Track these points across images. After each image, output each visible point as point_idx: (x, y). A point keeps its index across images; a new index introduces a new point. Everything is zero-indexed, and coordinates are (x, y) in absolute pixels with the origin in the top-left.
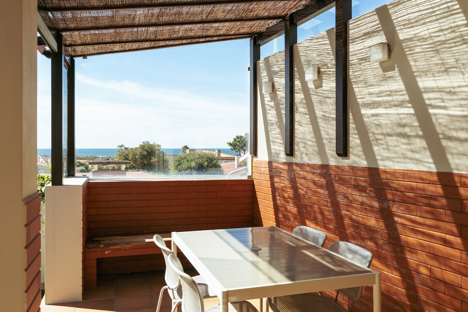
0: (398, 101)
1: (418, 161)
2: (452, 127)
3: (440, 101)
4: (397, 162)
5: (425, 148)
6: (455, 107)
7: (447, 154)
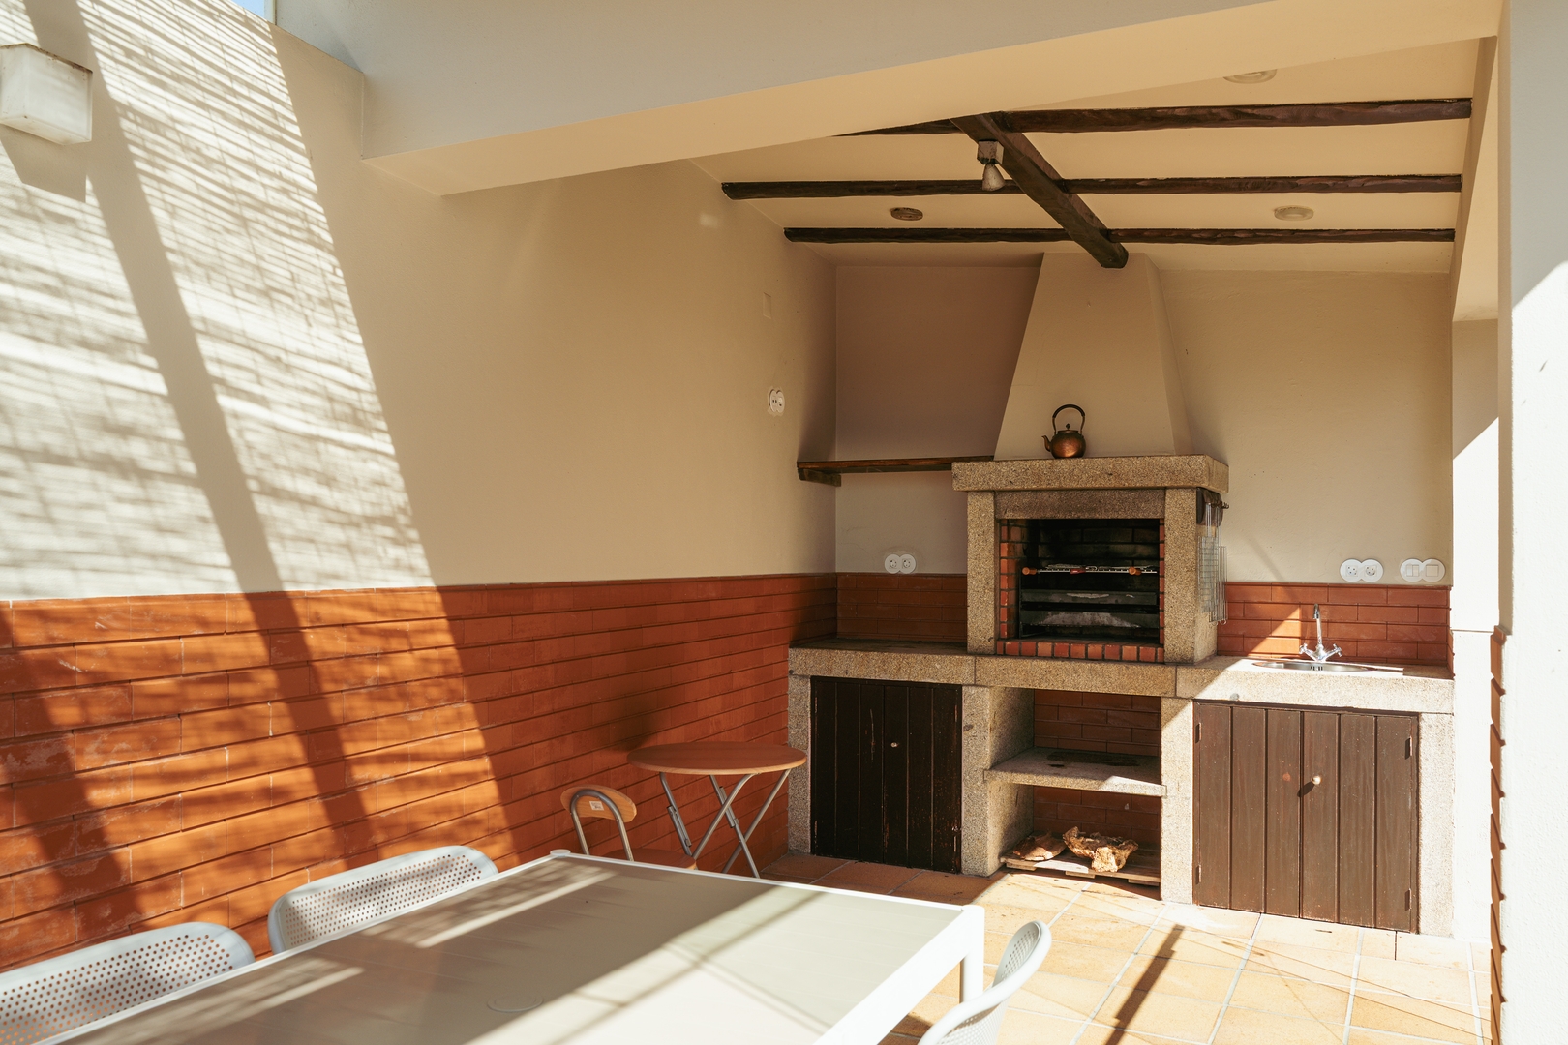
0: (98, 331)
1: (180, 563)
2: (282, 461)
3: (252, 377)
4: (95, 570)
5: (204, 520)
6: (290, 406)
7: (270, 538)
